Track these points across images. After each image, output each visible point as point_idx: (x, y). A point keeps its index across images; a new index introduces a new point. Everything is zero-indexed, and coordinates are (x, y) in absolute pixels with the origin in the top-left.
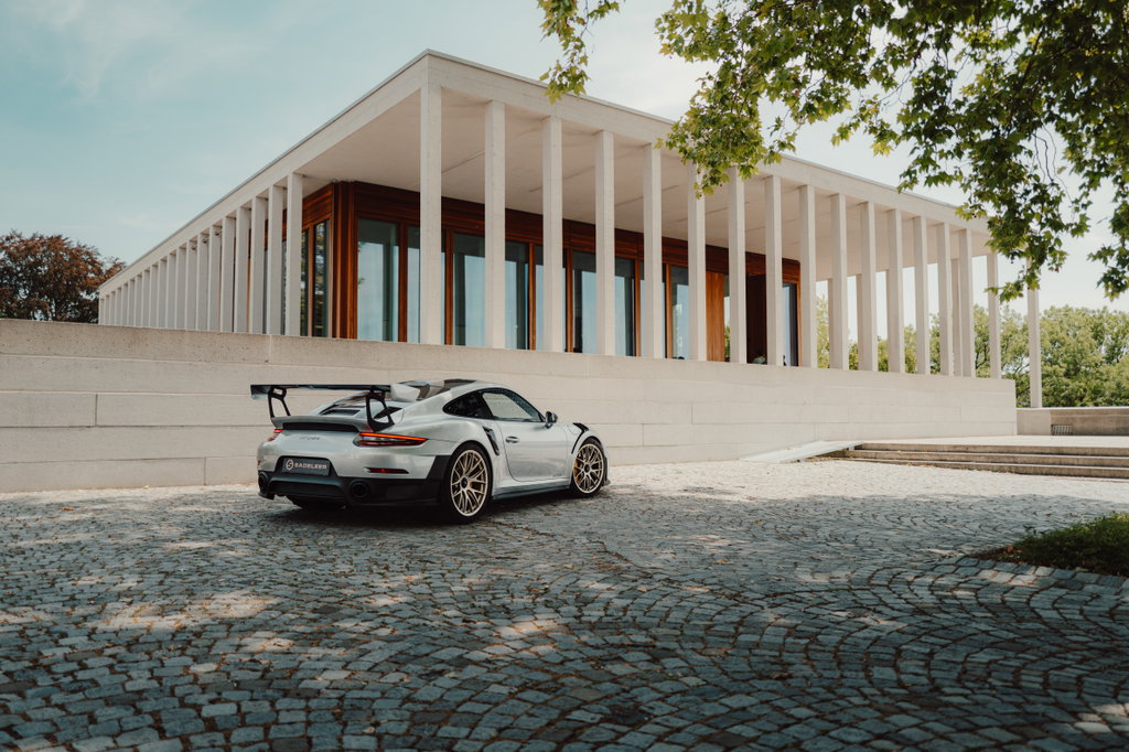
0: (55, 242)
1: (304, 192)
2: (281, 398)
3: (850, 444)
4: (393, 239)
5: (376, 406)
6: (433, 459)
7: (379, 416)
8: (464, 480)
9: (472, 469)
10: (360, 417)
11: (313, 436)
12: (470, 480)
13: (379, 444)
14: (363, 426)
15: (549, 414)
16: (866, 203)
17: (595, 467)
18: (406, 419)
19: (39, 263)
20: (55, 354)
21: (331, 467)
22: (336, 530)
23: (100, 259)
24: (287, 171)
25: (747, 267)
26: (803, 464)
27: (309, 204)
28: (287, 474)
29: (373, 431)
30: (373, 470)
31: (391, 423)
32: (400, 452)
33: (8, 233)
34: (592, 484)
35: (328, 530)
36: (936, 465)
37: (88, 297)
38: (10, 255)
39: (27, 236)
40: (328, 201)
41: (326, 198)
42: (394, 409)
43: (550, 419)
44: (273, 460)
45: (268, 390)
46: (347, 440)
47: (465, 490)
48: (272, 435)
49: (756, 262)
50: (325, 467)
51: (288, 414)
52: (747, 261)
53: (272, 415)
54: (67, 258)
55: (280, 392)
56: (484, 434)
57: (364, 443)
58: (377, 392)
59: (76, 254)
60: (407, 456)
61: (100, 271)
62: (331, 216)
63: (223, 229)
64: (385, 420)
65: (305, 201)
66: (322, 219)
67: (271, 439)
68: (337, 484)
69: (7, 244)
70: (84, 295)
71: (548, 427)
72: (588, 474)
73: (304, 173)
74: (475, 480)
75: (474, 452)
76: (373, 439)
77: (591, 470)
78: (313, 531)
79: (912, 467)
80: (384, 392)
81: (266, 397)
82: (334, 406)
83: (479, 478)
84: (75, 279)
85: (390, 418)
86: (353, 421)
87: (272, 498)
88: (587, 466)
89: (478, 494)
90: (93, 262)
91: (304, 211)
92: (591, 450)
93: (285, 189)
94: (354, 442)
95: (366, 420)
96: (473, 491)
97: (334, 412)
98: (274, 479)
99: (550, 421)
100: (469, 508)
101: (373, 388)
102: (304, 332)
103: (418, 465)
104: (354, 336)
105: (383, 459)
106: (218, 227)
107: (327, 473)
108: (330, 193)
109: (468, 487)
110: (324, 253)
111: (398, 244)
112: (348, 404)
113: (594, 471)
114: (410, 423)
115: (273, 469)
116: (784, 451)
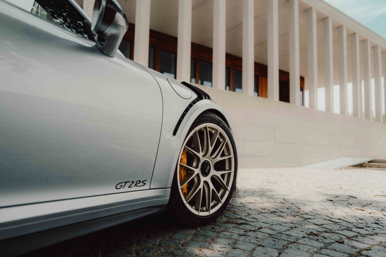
16: (355, 34)
17: (220, 166)
34: (215, 197)
72: (208, 178)
77: (213, 172)
88: (205, 164)
113: (218, 174)
116: (326, 163)
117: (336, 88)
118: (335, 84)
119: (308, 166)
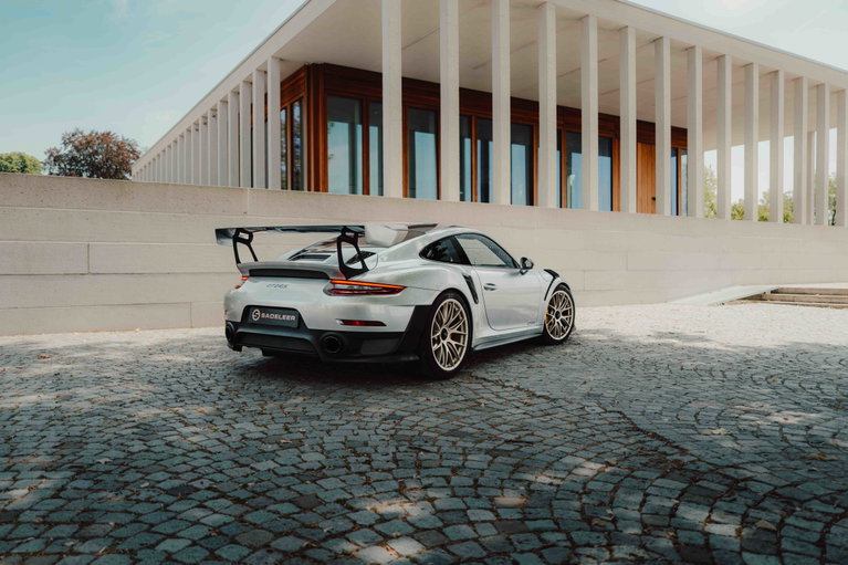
0: (106, 137)
1: (281, 74)
2: (248, 242)
3: (766, 288)
4: (357, 119)
5: (349, 251)
6: (412, 309)
7: (352, 261)
8: (444, 331)
9: (452, 320)
10: (332, 261)
11: (280, 283)
12: (450, 332)
13: (352, 292)
14: (335, 273)
15: (524, 260)
16: (777, 72)
17: (565, 313)
18: (381, 264)
19: (96, 153)
21: (300, 318)
22: (306, 388)
23: (138, 149)
24: (267, 56)
26: (726, 306)
27: (286, 86)
28: (254, 325)
29: (346, 278)
30: (346, 322)
31: (365, 269)
32: (376, 302)
33: (73, 131)
34: (563, 331)
35: (298, 388)
38: (76, 147)
39: (86, 133)
40: (302, 82)
41: (298, 80)
42: (368, 254)
43: (524, 266)
44: (239, 310)
45: (233, 233)
46: (318, 287)
47: (445, 342)
48: (239, 282)
50: (293, 318)
51: (256, 260)
53: (238, 261)
54: (115, 149)
55: (246, 237)
56: (464, 282)
57: (336, 292)
58: (350, 235)
59: (121, 146)
60: (383, 306)
62: (304, 94)
63: (218, 113)
64: (358, 265)
65: (282, 84)
66: (297, 98)
67: (238, 287)
68: (307, 337)
69: (73, 139)
71: (523, 274)
72: (559, 320)
73: (281, 56)
74: (455, 331)
75: (454, 301)
76: (346, 287)
77: (562, 317)
78: (281, 389)
80: (356, 233)
81: (231, 242)
82: (304, 251)
83: (459, 329)
84: (121, 164)
85: (363, 264)
86: (323, 267)
87: (240, 350)
88: (558, 313)
89: (458, 346)
90: (134, 151)
91: (282, 92)
92: (561, 298)
93: (266, 72)
94: (325, 291)
95: (337, 266)
96: (454, 343)
97: (303, 257)
98: (240, 330)
99: (525, 267)
100: (449, 361)
101: (345, 229)
102: (284, 187)
103: (395, 315)
104: (326, 190)
105: (357, 310)
106: (214, 110)
107: (295, 325)
108: (303, 75)
109: (448, 339)
110: (301, 137)
111: (361, 123)
112: (320, 249)
113: (564, 318)
114: (385, 269)
115: (239, 320)
116: (708, 295)
117: (764, 148)
118: (762, 139)
119: (677, 302)
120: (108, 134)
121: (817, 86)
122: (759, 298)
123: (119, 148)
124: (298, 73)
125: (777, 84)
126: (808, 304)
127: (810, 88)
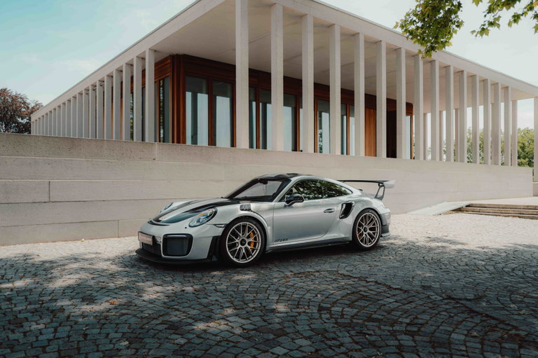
1: (155, 60)
3: (463, 204)
20: (22, 155)
23: (28, 101)
24: (145, 48)
25: (387, 106)
26: (442, 216)
27: (158, 67)
36: (520, 217)
37: (22, 121)
40: (168, 65)
41: (166, 65)
49: (392, 104)
52: (387, 103)
54: (10, 100)
59: (14, 99)
61: (28, 108)
62: (170, 74)
63: (105, 83)
65: (155, 64)
70: (20, 120)
73: (155, 49)
79: (503, 218)
90: (24, 103)
93: (144, 58)
106: (102, 81)
108: (169, 61)
111: (207, 91)
116: (429, 208)
119: (413, 213)
120: (5, 90)
121: (483, 80)
122: (459, 210)
123: (13, 100)
124: (165, 59)
125: (463, 78)
126: (488, 214)
127: (480, 81)
